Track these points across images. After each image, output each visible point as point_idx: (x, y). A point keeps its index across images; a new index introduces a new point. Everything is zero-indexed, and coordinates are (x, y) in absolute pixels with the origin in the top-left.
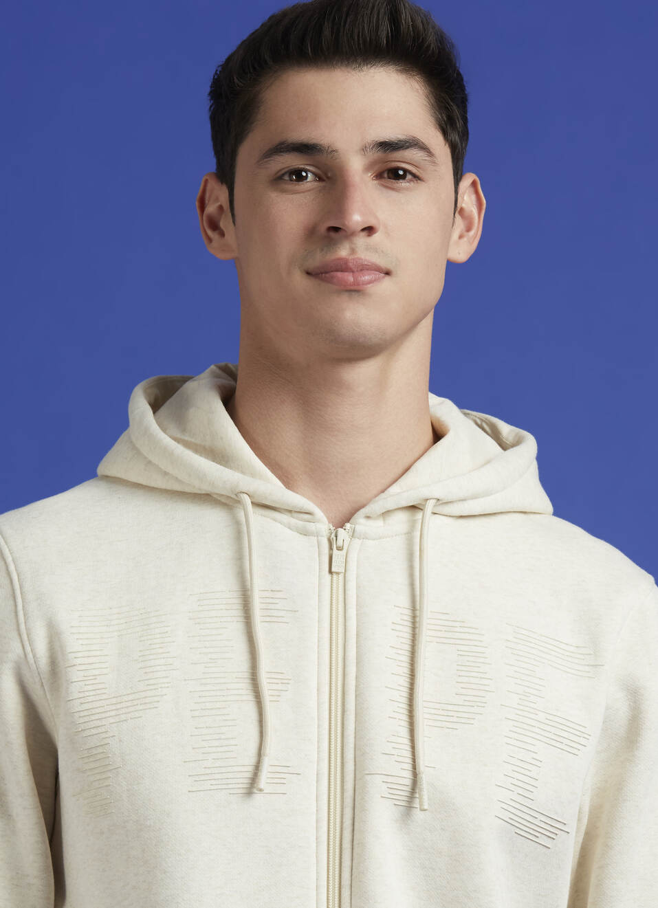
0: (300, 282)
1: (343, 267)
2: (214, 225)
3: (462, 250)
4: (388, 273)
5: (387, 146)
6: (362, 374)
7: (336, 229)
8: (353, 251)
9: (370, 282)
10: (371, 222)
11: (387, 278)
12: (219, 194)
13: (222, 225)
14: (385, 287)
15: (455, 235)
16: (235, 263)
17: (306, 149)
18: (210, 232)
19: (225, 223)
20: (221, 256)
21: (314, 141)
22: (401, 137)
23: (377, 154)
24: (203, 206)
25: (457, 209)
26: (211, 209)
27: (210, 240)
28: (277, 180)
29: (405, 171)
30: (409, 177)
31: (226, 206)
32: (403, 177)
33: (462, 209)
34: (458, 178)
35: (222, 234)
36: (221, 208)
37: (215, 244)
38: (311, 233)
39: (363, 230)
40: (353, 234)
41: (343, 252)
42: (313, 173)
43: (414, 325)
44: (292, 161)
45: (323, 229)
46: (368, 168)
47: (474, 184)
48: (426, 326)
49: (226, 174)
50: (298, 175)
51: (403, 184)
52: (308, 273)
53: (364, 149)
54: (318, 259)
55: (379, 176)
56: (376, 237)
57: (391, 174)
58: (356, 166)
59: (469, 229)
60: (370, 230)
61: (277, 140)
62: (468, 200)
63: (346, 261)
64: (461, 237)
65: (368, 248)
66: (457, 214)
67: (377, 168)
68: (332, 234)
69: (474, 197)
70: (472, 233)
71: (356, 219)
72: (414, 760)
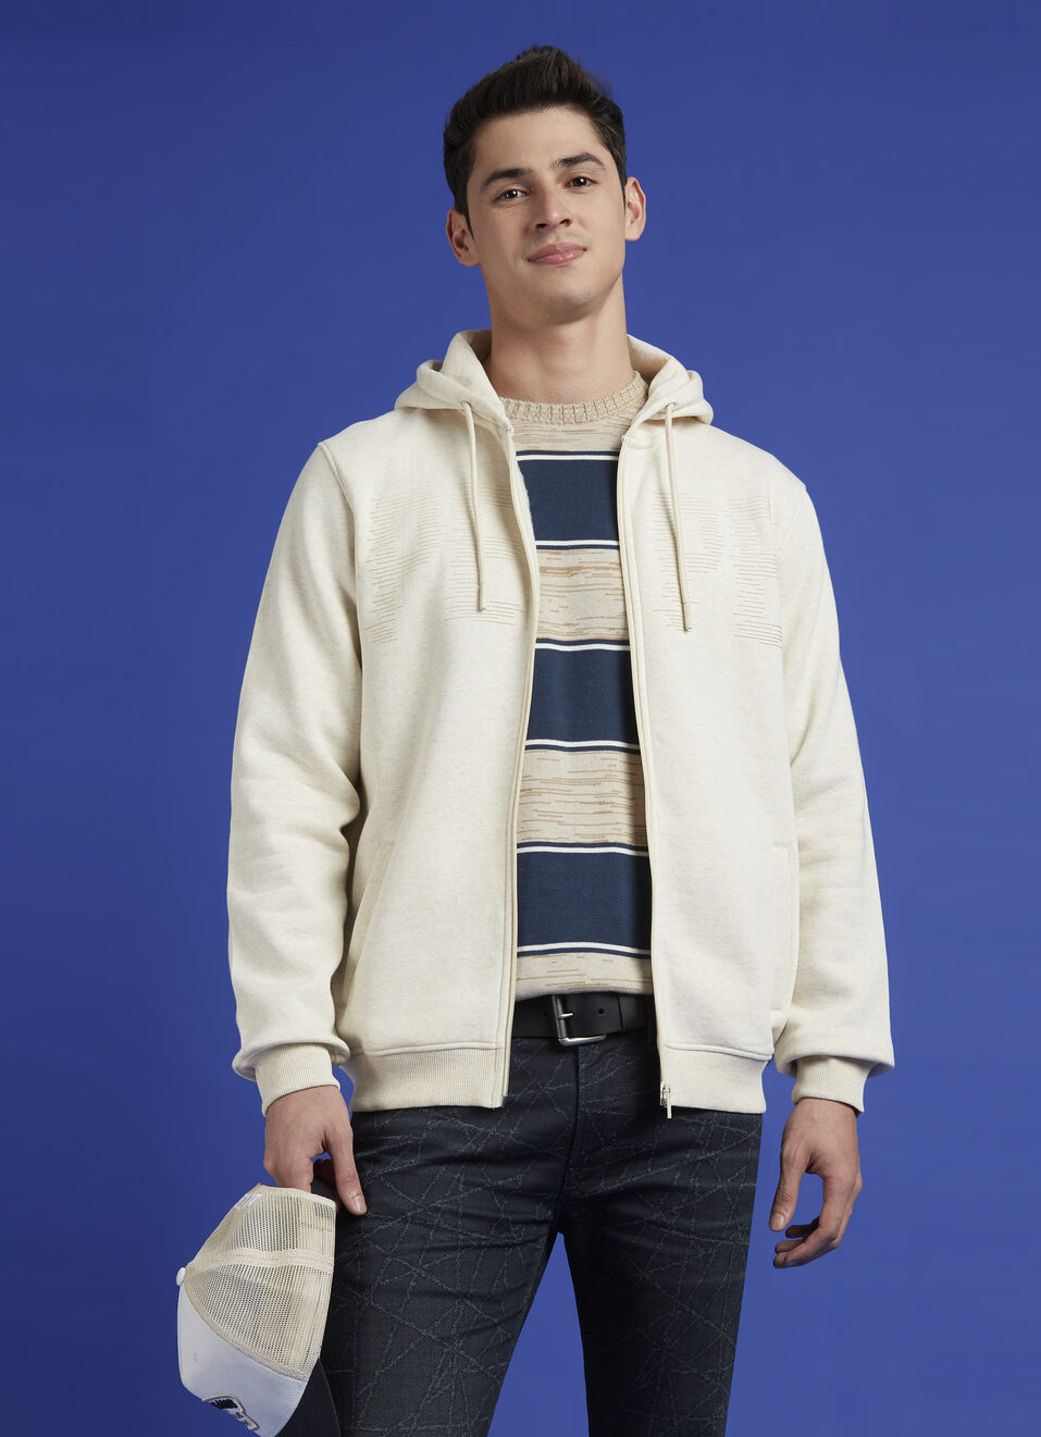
0: (523, 268)
1: (553, 251)
2: (460, 244)
3: (634, 231)
4: (585, 250)
5: (570, 162)
6: (574, 332)
7: (542, 226)
8: (558, 238)
9: (574, 258)
10: (567, 216)
11: (586, 253)
12: (460, 220)
13: (465, 242)
14: (584, 262)
15: (628, 223)
16: (479, 265)
17: (513, 174)
18: (458, 250)
19: (467, 241)
20: (468, 264)
21: (516, 167)
22: (577, 153)
23: (562, 169)
24: (451, 233)
25: (626, 204)
26: (456, 233)
27: (459, 255)
28: (497, 200)
29: (585, 179)
30: (588, 182)
31: (466, 229)
32: (584, 183)
33: (629, 204)
34: (624, 182)
35: (467, 249)
36: (463, 232)
37: (463, 256)
38: (526, 231)
39: (562, 222)
40: (555, 227)
41: (551, 240)
42: (523, 192)
43: (611, 286)
44: (504, 184)
45: (533, 227)
46: (558, 180)
47: (635, 184)
48: (619, 289)
49: (462, 207)
50: (510, 194)
51: (584, 189)
52: (529, 260)
53: (553, 166)
54: (534, 249)
55: (567, 185)
56: (574, 226)
57: (577, 183)
58: (549, 178)
59: (636, 217)
60: (567, 222)
61: (491, 172)
62: (633, 196)
63: (554, 246)
64: (632, 222)
65: (568, 234)
66: (627, 208)
67: (565, 179)
68: (541, 230)
69: (636, 194)
70: (639, 218)
71: (555, 215)
72: (681, 593)
